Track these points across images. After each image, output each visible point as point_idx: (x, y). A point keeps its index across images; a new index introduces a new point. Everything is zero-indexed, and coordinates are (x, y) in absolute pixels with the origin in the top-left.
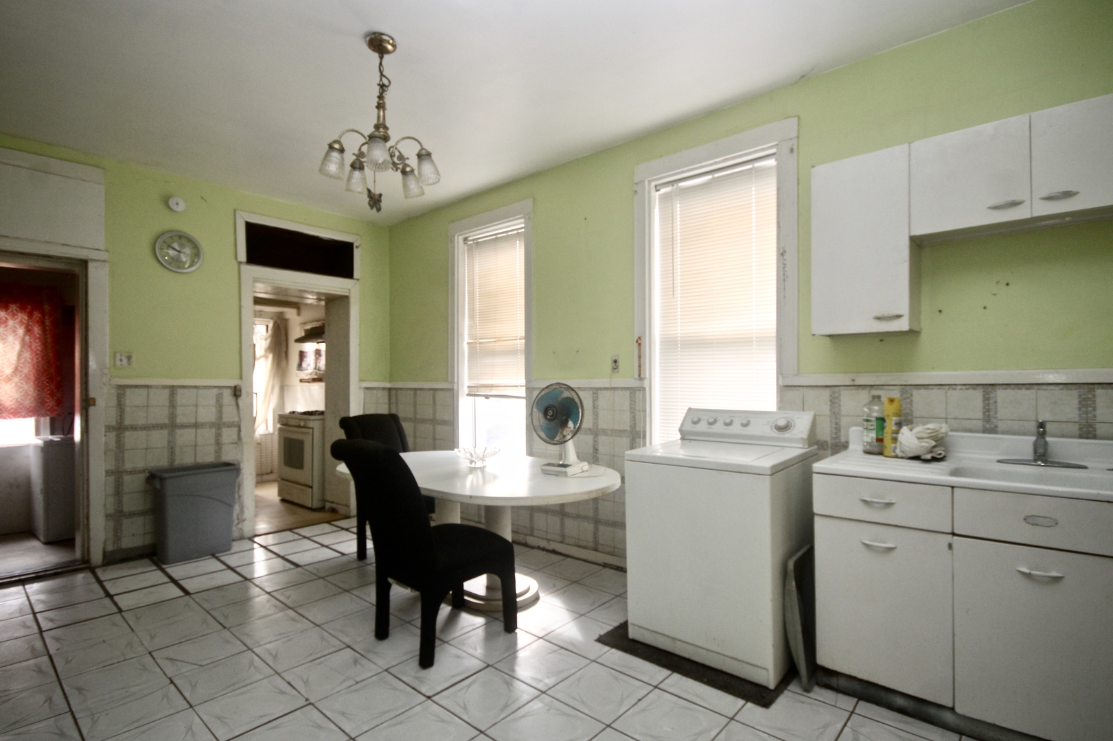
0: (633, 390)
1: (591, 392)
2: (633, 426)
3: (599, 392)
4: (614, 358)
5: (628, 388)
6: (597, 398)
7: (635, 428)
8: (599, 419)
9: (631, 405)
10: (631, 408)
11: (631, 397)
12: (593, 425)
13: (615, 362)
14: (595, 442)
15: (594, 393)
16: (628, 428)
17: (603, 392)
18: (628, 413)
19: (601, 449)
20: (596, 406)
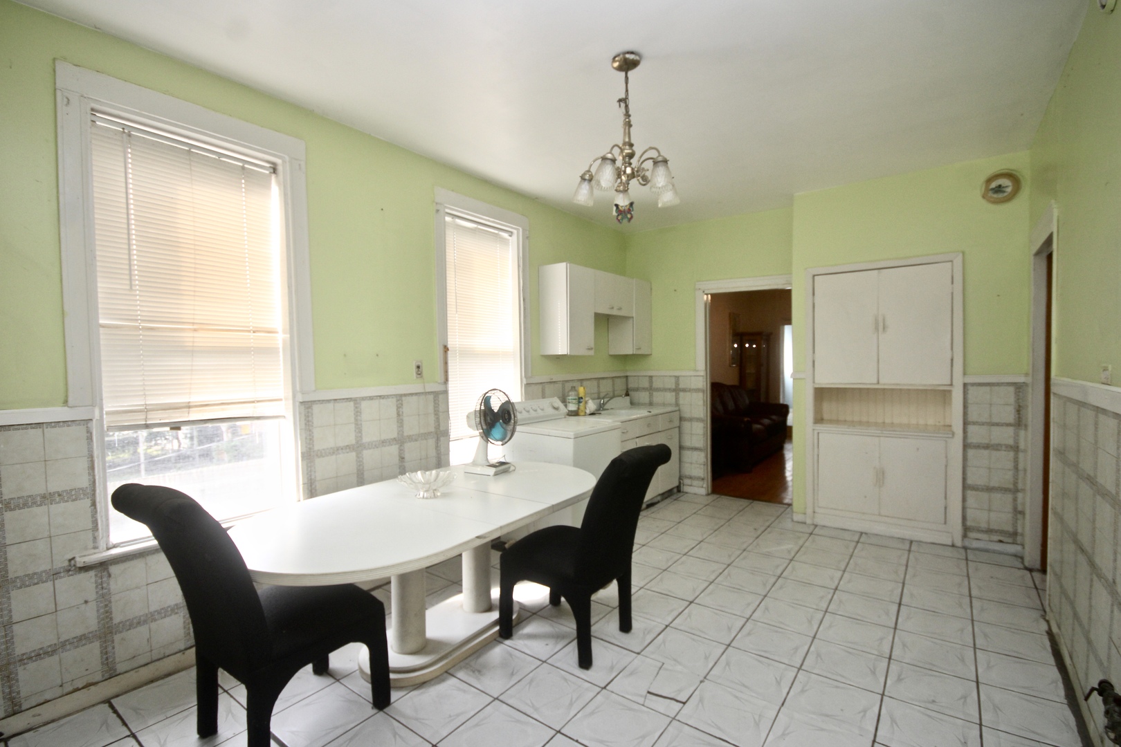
0: (436, 394)
1: (394, 400)
2: (438, 426)
3: (404, 398)
4: (417, 364)
5: (432, 392)
6: (402, 405)
7: (439, 429)
8: (405, 426)
9: (435, 407)
10: (435, 411)
11: (435, 401)
12: (398, 434)
13: (418, 367)
14: (401, 451)
15: (398, 401)
16: (433, 430)
17: (408, 397)
18: (433, 415)
19: (407, 456)
20: (401, 413)
